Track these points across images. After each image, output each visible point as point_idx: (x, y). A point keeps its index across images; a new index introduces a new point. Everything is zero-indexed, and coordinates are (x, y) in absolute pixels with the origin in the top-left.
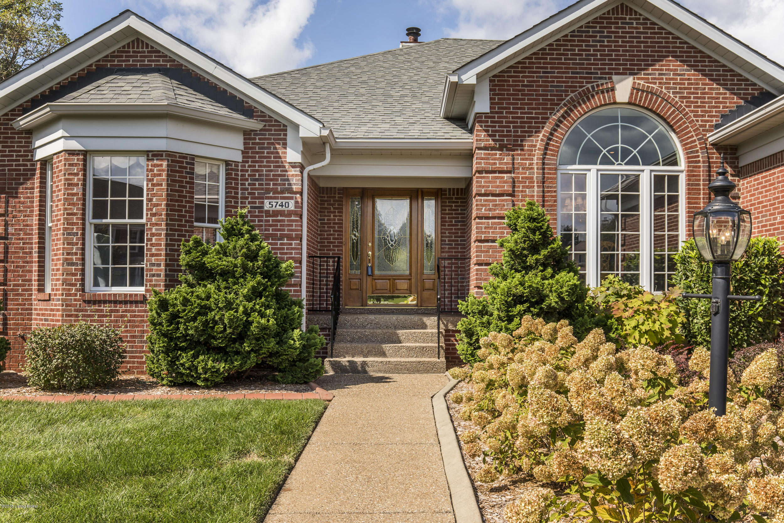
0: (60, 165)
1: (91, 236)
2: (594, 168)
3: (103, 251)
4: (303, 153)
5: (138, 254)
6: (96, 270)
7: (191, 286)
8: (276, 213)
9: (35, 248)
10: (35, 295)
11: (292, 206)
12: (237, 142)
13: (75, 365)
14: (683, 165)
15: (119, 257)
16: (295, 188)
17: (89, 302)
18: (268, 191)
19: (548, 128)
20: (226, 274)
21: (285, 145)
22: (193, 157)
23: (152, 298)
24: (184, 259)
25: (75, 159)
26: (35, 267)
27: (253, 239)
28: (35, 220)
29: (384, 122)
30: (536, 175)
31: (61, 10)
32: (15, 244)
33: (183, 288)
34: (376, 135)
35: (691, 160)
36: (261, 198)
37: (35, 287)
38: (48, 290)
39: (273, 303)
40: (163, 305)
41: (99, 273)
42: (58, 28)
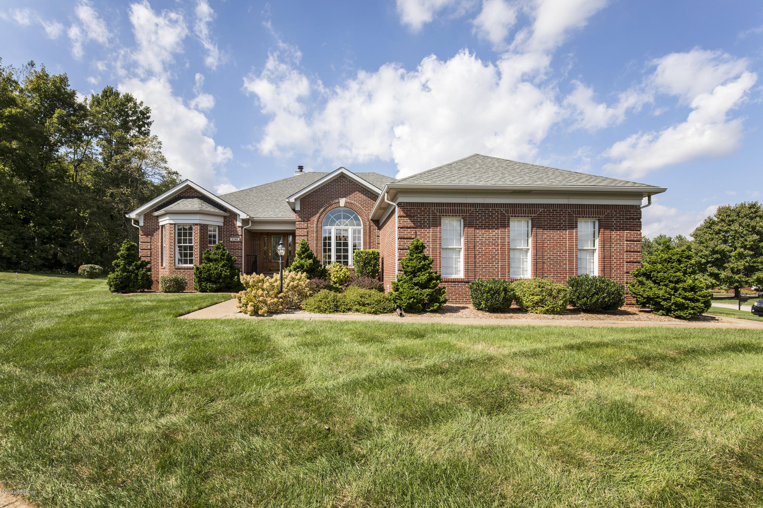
0: (167, 227)
1: (177, 249)
2: (333, 227)
3: (181, 254)
4: (242, 223)
5: (191, 255)
6: (179, 259)
7: (206, 264)
8: (234, 242)
9: (160, 253)
10: (160, 267)
11: (239, 240)
12: (222, 220)
13: (173, 286)
14: (362, 227)
15: (186, 255)
16: (239, 234)
17: (177, 269)
18: (231, 235)
19: (318, 215)
20: (216, 260)
21: (236, 221)
22: (207, 225)
23: (195, 267)
24: (204, 256)
25: (172, 226)
26: (160, 258)
27: (224, 250)
28: (160, 244)
29: (272, 211)
30: (315, 230)
31: (161, 144)
32: (154, 251)
33: (204, 264)
34: (267, 216)
35: (365, 225)
36: (230, 237)
37: (160, 264)
38: (164, 265)
39: (229, 269)
40: (198, 269)
41: (180, 261)
42: (161, 153)
